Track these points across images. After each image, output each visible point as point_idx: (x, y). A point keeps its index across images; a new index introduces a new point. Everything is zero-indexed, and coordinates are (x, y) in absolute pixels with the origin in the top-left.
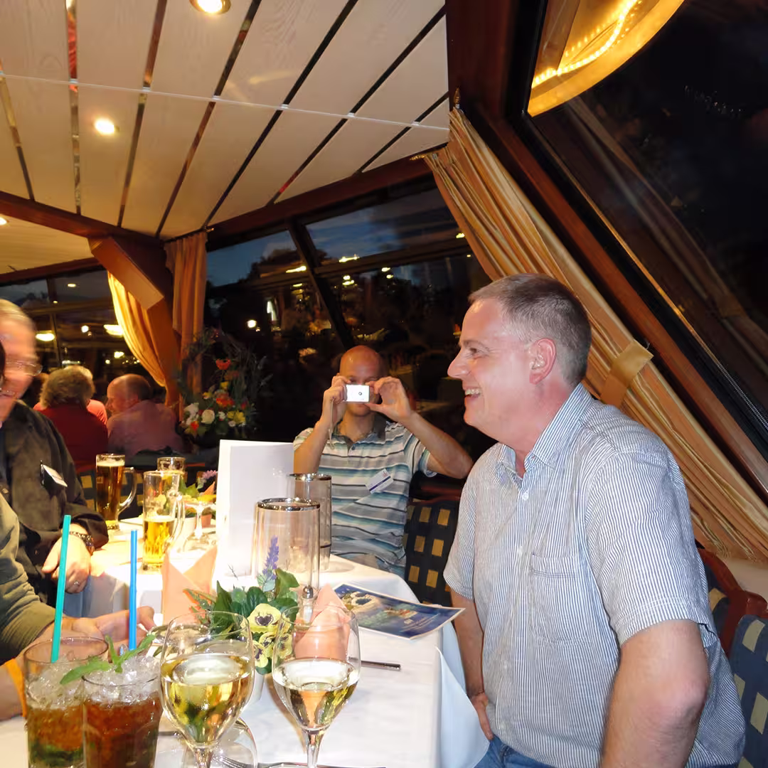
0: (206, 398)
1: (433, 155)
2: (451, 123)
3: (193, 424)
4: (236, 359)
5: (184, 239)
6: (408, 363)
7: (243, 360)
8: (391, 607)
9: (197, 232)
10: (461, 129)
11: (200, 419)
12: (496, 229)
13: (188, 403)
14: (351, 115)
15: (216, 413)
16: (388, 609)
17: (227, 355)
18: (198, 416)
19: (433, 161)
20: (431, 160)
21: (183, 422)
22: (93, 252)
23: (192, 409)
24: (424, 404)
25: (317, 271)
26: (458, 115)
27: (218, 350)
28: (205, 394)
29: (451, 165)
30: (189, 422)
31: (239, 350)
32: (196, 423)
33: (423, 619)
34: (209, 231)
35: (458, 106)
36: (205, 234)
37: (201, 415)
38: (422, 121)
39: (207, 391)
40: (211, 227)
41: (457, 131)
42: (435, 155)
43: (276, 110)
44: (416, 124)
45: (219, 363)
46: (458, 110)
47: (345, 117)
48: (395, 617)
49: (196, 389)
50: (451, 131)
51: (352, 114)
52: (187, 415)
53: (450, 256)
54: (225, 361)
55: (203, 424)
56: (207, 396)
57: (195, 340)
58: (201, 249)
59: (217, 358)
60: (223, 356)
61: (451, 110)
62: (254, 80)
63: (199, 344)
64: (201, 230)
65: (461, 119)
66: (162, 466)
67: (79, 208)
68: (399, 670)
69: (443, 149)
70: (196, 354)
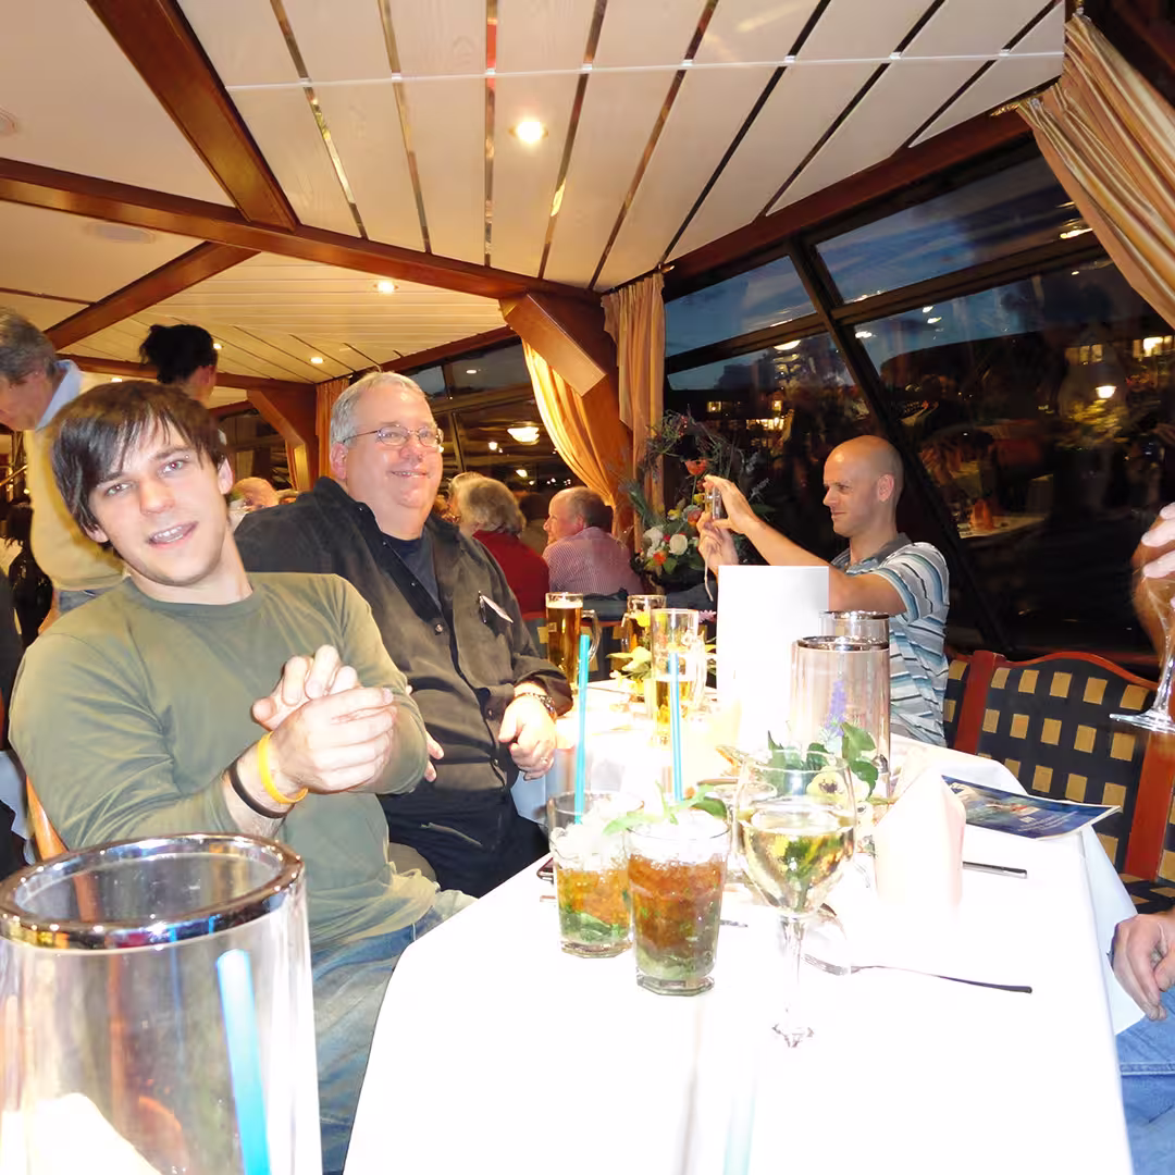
0: (672, 518)
1: (1033, 102)
2: (1067, 40)
3: (656, 555)
4: (714, 459)
5: (630, 287)
6: (974, 458)
7: (725, 460)
8: (995, 801)
9: (649, 274)
10: (1085, 49)
11: (667, 549)
12: (1149, 210)
13: (648, 527)
14: (895, 57)
15: (689, 538)
16: (992, 803)
17: (700, 455)
18: (663, 544)
19: (1031, 112)
20: (1029, 110)
21: (642, 554)
22: (506, 319)
23: (655, 534)
24: (1007, 520)
25: (837, 314)
26: (1081, 25)
27: (687, 448)
28: (671, 512)
29: (1065, 112)
30: (651, 553)
31: (720, 445)
32: (662, 554)
33: (1050, 819)
34: (667, 270)
35: (1080, 11)
36: (660, 275)
37: (667, 543)
38: (1015, 47)
39: (674, 509)
40: (670, 264)
41: (1080, 55)
42: (1035, 100)
43: (776, 67)
44: (1005, 54)
45: (689, 464)
46: (1080, 17)
47: (884, 60)
48: (1003, 813)
49: (659, 506)
50: (1066, 55)
51: (898, 53)
52: (648, 544)
53: (1042, 273)
54: (699, 463)
55: (671, 556)
56: (674, 514)
57: (653, 434)
58: (657, 299)
59: (686, 458)
60: (695, 455)
61: (1068, 18)
62: (747, 26)
63: (659, 440)
64: (655, 271)
65: (1085, 32)
66: (635, 607)
67: (487, 257)
68: (1025, 878)
69: (1052, 88)
70: (657, 454)
